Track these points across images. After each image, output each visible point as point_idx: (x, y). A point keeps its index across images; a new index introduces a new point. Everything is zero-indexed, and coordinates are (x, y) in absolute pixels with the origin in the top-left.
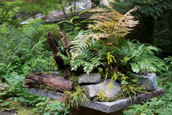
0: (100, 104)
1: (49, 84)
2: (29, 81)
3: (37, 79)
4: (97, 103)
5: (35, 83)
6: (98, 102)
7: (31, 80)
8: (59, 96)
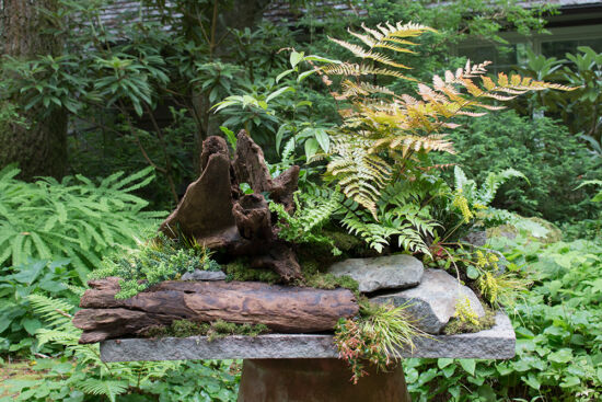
0: (477, 339)
1: (217, 313)
2: (115, 315)
3: (150, 304)
4: (462, 340)
5: (142, 318)
6: (467, 335)
7: (122, 310)
8: (280, 345)
